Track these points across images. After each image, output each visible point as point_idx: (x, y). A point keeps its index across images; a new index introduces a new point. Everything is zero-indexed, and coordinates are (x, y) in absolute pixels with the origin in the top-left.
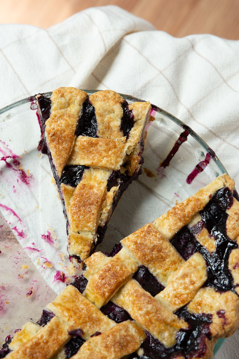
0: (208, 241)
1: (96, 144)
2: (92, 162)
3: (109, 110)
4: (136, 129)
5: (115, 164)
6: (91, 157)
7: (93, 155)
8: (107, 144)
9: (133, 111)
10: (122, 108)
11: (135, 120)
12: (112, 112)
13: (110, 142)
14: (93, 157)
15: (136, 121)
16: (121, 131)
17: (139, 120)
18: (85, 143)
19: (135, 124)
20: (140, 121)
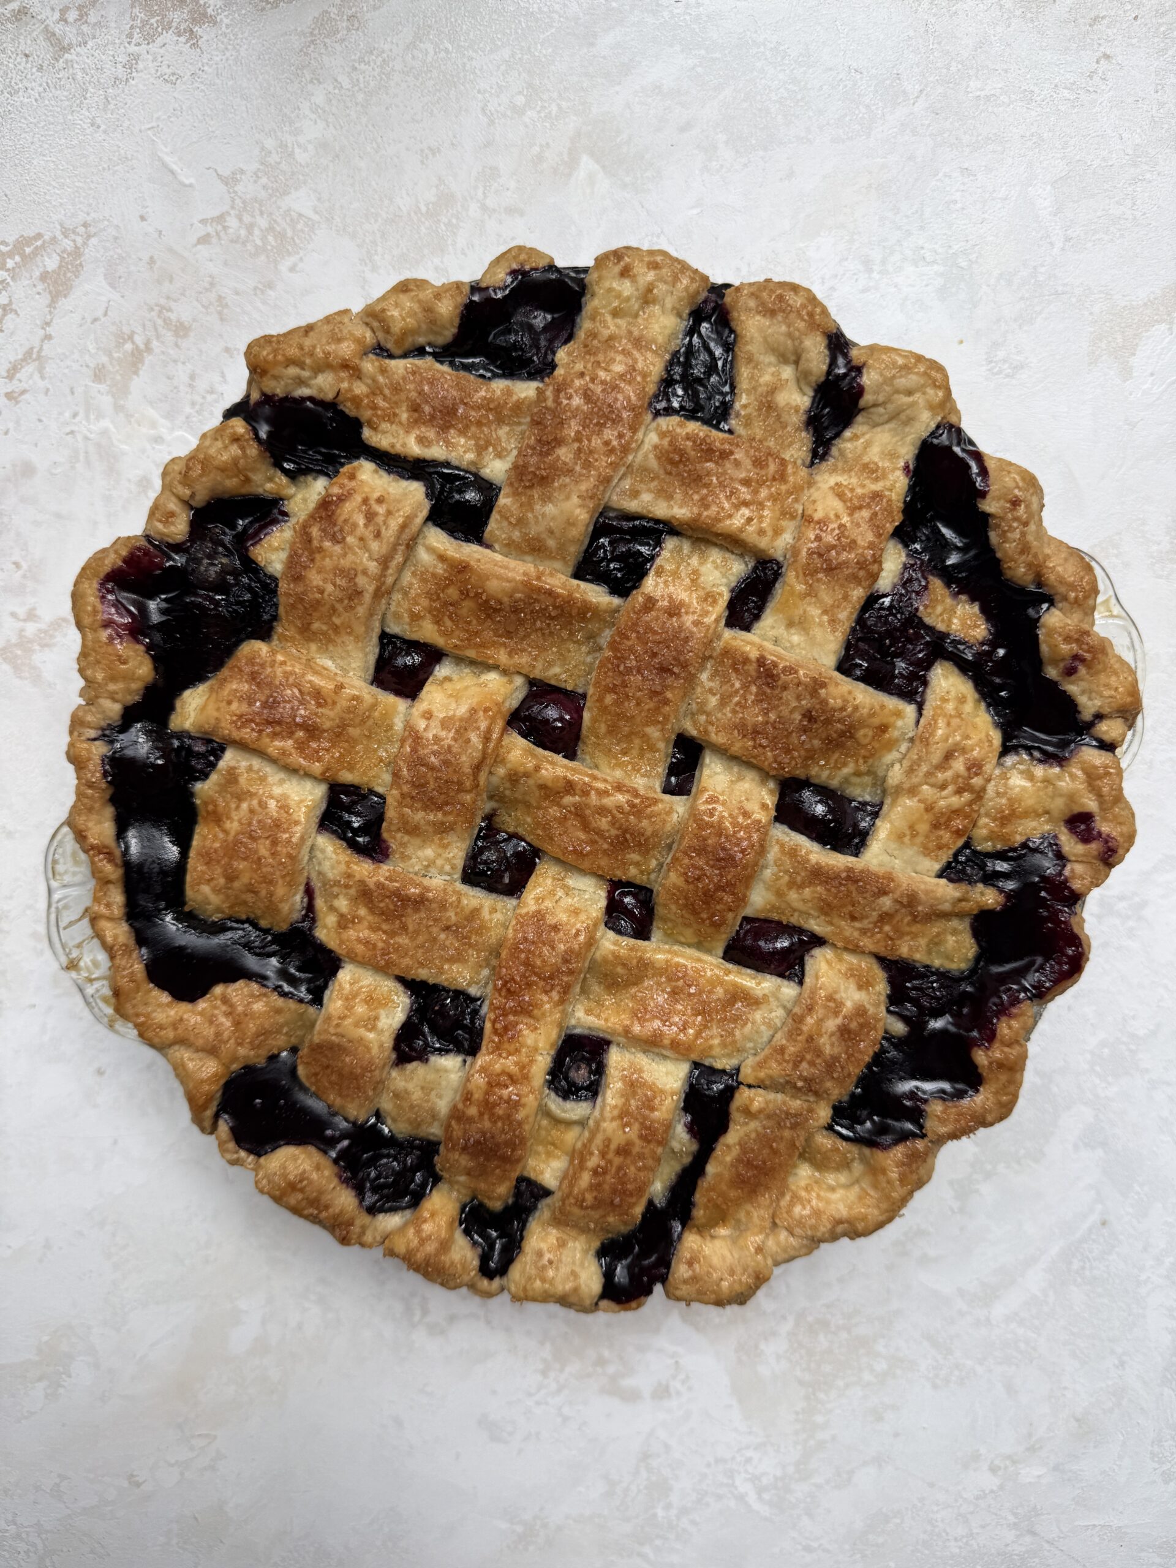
0: (953, 611)
1: (725, 455)
2: (700, 515)
3: (782, 348)
4: (859, 433)
5: (770, 533)
6: (696, 497)
7: (705, 491)
8: (760, 464)
9: (864, 371)
10: (827, 352)
11: (862, 403)
12: (793, 358)
13: (770, 459)
14: (702, 499)
15: (863, 409)
16: (807, 430)
17: (875, 405)
18: (689, 443)
19: (860, 418)
20: (881, 410)
